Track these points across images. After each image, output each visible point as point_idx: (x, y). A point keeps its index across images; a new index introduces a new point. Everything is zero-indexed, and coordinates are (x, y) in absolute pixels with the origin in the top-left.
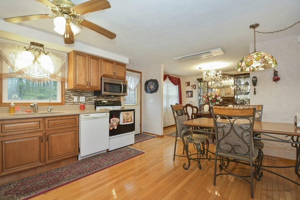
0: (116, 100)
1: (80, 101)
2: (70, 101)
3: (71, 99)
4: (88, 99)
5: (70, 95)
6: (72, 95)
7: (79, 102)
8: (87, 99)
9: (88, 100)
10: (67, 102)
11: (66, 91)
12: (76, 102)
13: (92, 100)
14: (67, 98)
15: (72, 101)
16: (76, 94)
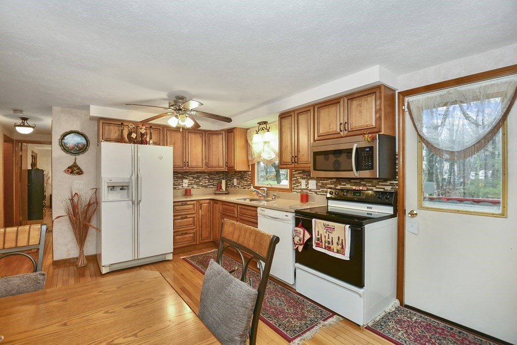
0: (388, 188)
1: (310, 188)
2: (298, 186)
3: (298, 185)
4: (321, 184)
5: (298, 177)
6: (299, 177)
7: (308, 189)
8: (319, 184)
9: (322, 187)
10: (295, 188)
11: (293, 173)
12: (304, 189)
13: (328, 186)
14: (294, 182)
15: (299, 188)
16: (304, 176)
